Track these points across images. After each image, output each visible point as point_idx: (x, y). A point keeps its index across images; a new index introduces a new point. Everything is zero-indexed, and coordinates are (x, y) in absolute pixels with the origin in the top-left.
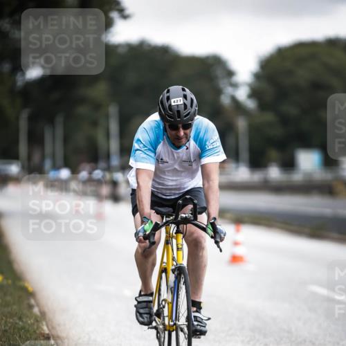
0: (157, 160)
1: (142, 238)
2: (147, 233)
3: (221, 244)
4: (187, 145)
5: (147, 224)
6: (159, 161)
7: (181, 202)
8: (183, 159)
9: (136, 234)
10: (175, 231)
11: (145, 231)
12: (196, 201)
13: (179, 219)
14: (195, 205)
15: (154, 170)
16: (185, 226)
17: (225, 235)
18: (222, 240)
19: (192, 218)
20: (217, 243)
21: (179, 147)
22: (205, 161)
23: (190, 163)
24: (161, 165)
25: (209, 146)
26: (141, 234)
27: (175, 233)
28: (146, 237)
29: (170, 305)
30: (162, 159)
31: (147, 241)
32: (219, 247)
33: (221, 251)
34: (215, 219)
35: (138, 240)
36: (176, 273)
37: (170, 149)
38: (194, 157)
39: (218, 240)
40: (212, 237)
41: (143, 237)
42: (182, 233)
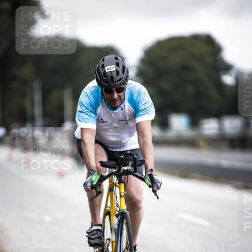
0: (98, 120)
1: (89, 187)
2: (94, 183)
3: (158, 192)
4: (122, 106)
5: (94, 176)
6: (99, 121)
7: (122, 156)
8: (120, 118)
9: (85, 184)
10: (117, 182)
11: (92, 182)
12: (135, 156)
13: (122, 171)
14: (135, 159)
15: (95, 129)
16: (126, 177)
17: (161, 184)
18: (158, 188)
19: (133, 171)
20: (154, 191)
21: (115, 108)
22: (139, 119)
23: (126, 122)
24: (101, 124)
25: (141, 107)
26: (89, 184)
27: (119, 183)
28: (93, 187)
29: (114, 244)
30: (102, 119)
31: (94, 191)
32: (156, 195)
33: (158, 198)
34: (152, 170)
35: (86, 189)
36: (119, 217)
37: (108, 110)
38: (129, 117)
39: (155, 189)
40: (150, 187)
41: (91, 187)
42: (123, 183)
